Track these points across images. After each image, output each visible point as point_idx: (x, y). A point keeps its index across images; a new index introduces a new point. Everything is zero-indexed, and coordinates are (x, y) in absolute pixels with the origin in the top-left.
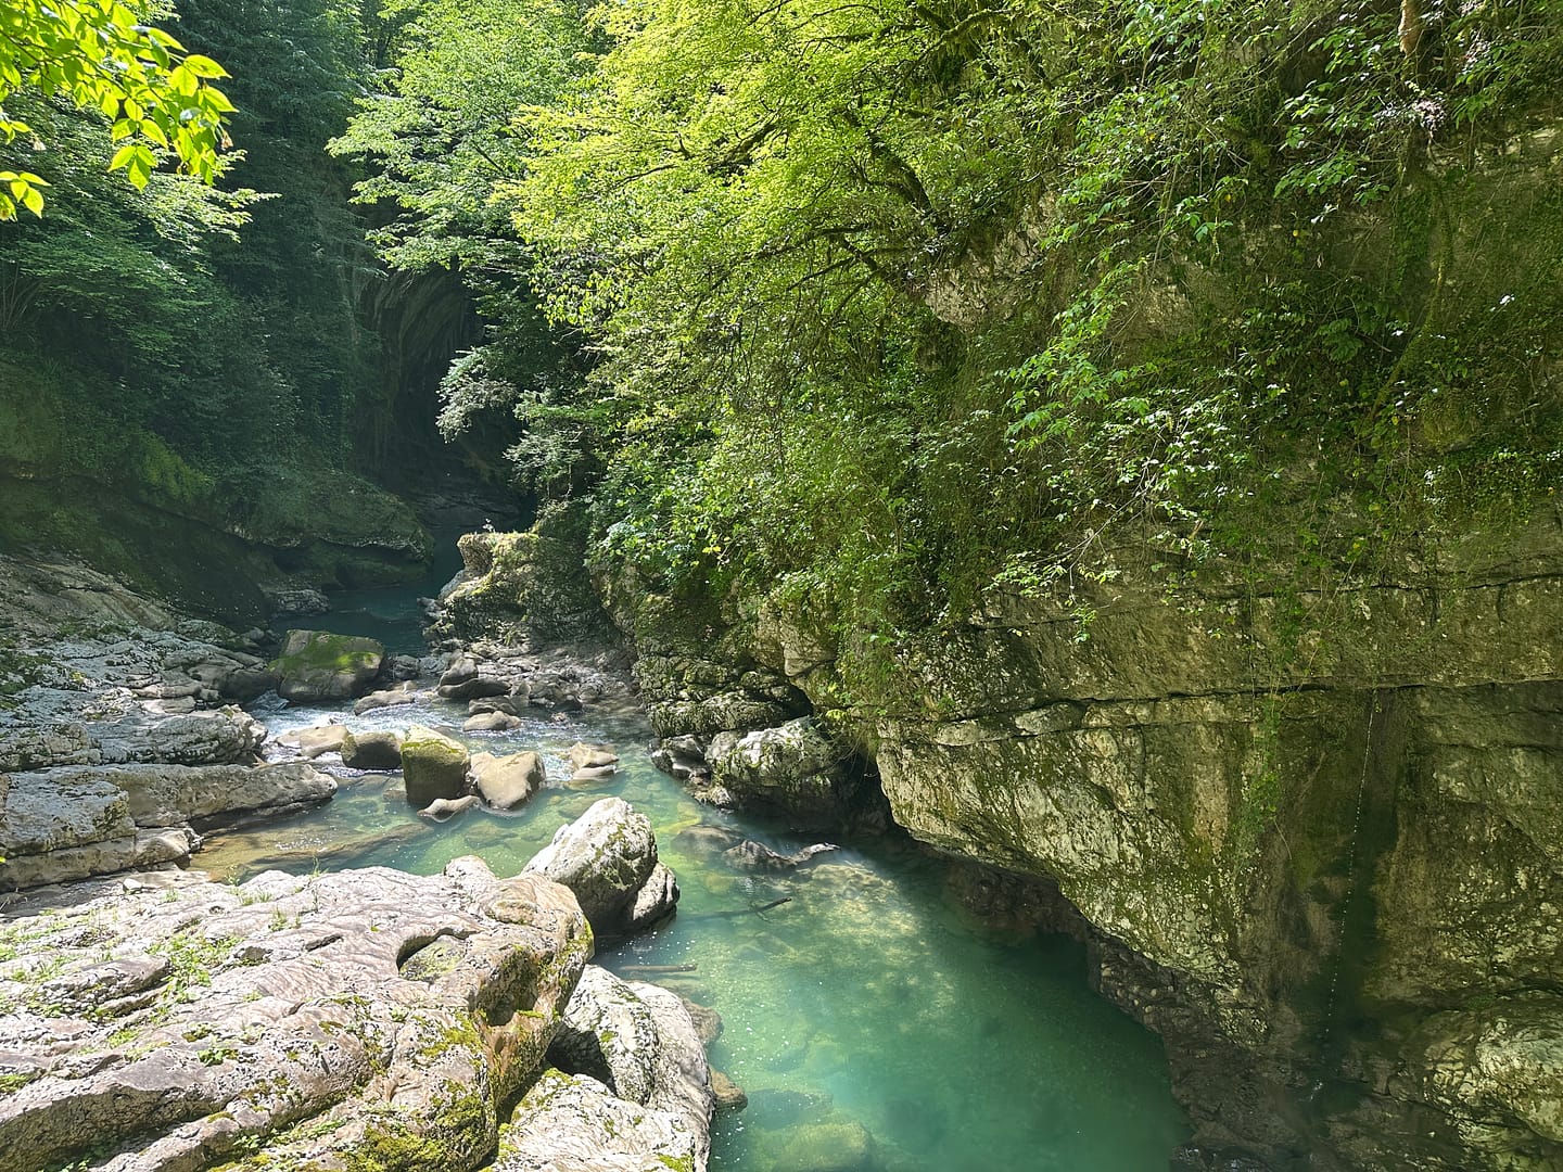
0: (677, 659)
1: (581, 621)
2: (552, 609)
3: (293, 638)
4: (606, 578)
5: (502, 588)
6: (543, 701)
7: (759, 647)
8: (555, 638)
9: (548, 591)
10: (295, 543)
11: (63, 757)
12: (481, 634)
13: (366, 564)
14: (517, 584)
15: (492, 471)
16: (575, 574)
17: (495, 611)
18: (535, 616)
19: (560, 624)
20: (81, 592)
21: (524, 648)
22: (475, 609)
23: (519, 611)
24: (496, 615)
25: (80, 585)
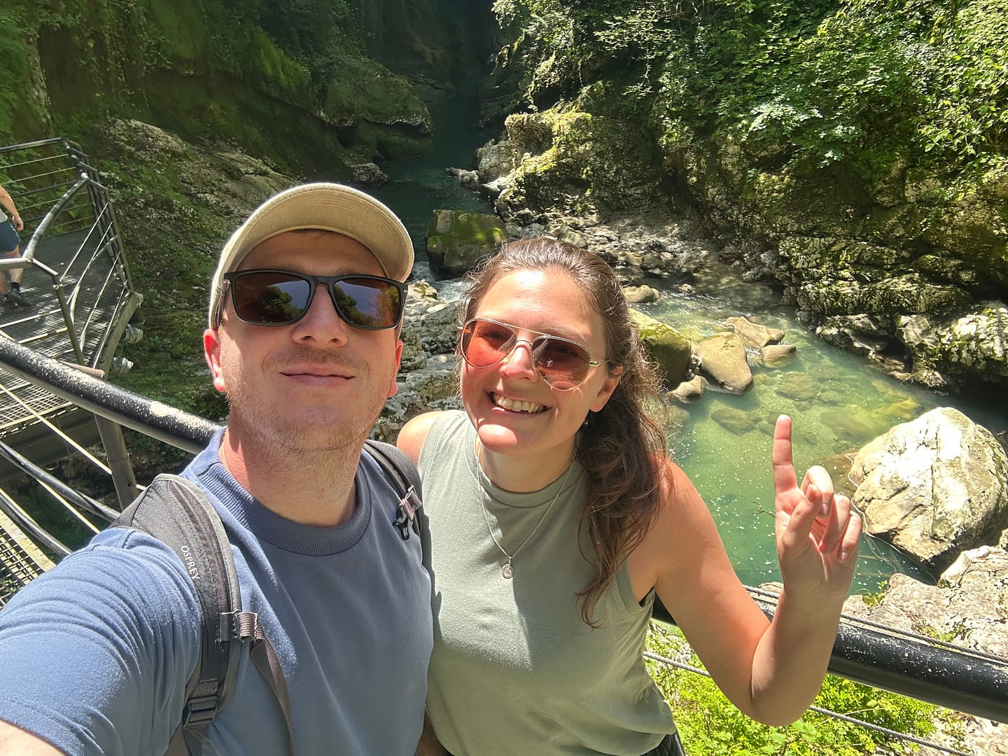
0: (831, 240)
1: (643, 194)
2: (616, 183)
3: (440, 217)
4: (690, 156)
5: (567, 164)
6: (657, 271)
7: (949, 232)
8: (620, 209)
9: (610, 167)
10: (350, 123)
11: (409, 364)
12: (550, 205)
13: (396, 138)
14: (581, 161)
15: (433, 54)
16: (631, 150)
17: (561, 185)
18: (600, 189)
19: (625, 196)
20: (253, 176)
21: (594, 218)
22: (544, 183)
23: (583, 185)
24: (562, 188)
25: (251, 170)
